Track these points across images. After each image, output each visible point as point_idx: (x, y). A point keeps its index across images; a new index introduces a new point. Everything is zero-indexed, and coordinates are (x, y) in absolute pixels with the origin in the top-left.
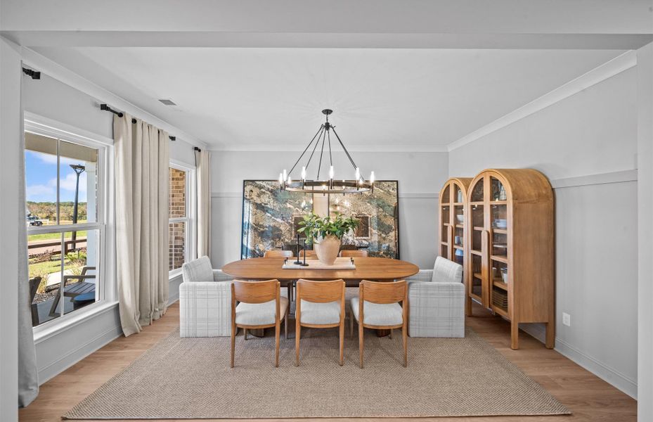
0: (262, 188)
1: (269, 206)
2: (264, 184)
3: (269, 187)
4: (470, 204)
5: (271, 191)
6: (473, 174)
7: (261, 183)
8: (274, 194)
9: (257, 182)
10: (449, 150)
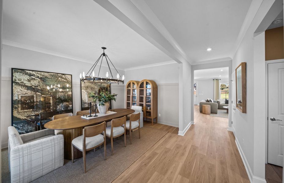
0: (32, 75)
1: (39, 88)
2: (34, 73)
3: (38, 75)
4: (139, 89)
5: (41, 78)
6: (140, 80)
7: (31, 72)
8: (43, 81)
9: (26, 71)
10: (125, 70)
